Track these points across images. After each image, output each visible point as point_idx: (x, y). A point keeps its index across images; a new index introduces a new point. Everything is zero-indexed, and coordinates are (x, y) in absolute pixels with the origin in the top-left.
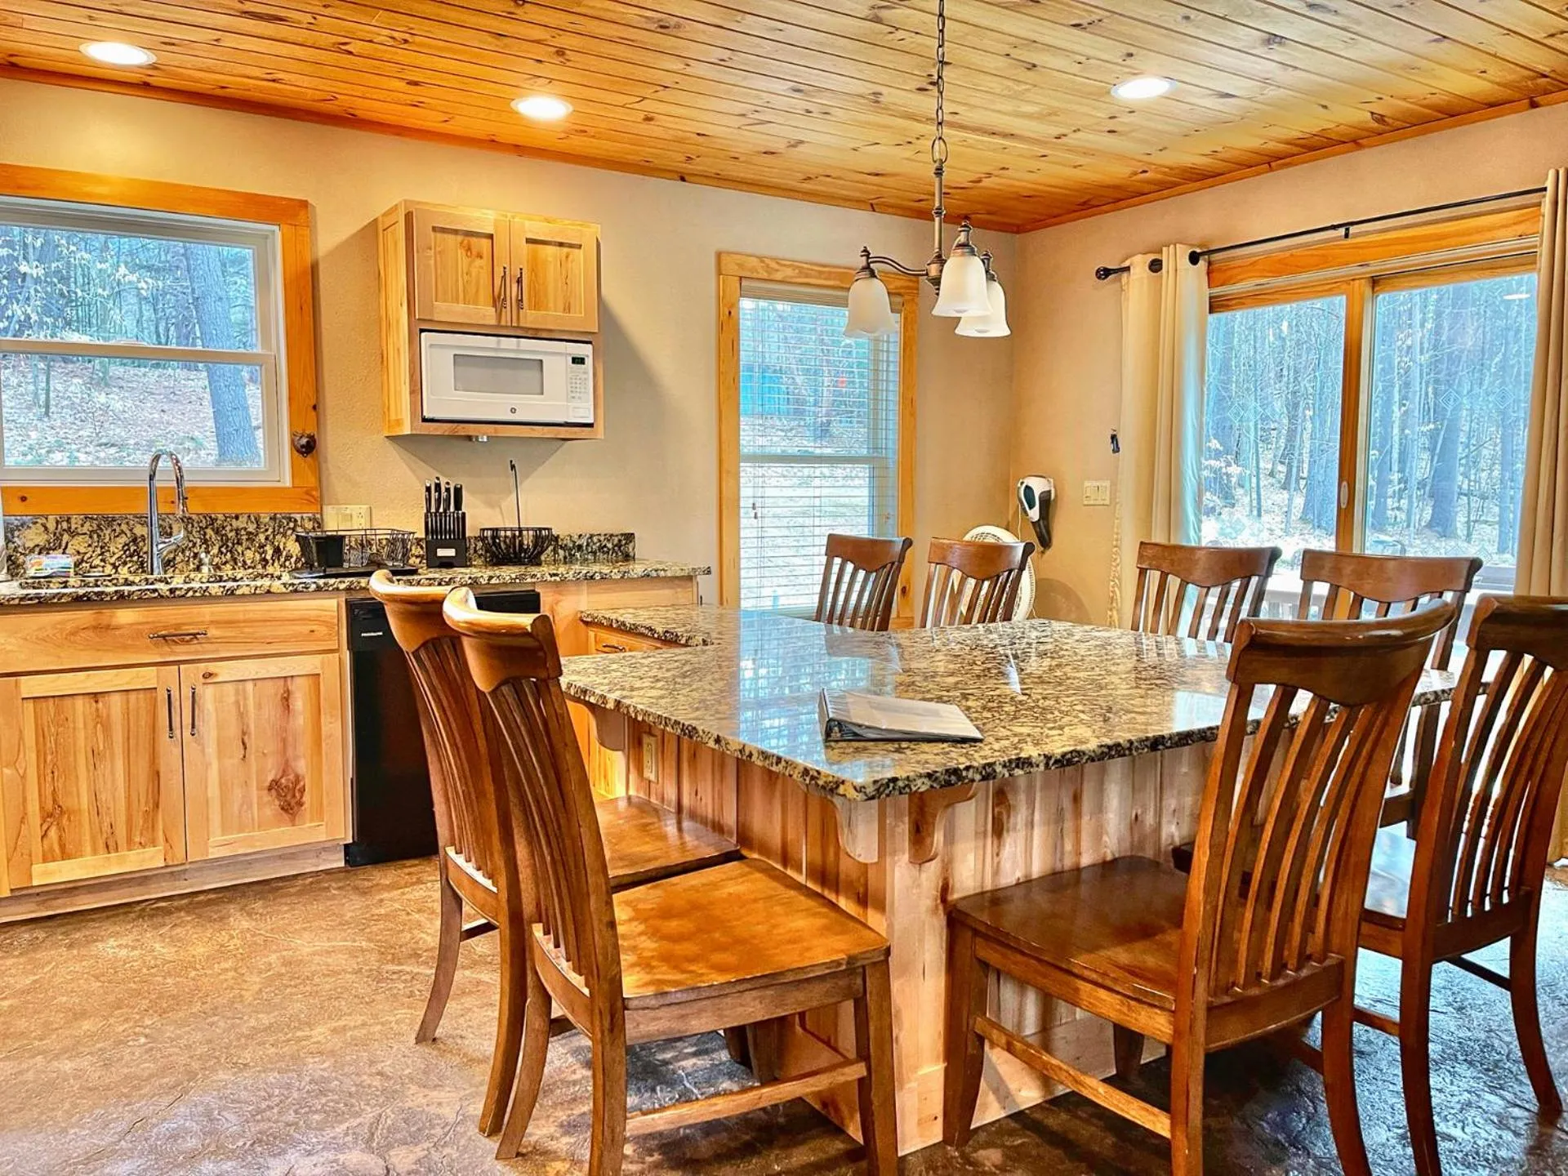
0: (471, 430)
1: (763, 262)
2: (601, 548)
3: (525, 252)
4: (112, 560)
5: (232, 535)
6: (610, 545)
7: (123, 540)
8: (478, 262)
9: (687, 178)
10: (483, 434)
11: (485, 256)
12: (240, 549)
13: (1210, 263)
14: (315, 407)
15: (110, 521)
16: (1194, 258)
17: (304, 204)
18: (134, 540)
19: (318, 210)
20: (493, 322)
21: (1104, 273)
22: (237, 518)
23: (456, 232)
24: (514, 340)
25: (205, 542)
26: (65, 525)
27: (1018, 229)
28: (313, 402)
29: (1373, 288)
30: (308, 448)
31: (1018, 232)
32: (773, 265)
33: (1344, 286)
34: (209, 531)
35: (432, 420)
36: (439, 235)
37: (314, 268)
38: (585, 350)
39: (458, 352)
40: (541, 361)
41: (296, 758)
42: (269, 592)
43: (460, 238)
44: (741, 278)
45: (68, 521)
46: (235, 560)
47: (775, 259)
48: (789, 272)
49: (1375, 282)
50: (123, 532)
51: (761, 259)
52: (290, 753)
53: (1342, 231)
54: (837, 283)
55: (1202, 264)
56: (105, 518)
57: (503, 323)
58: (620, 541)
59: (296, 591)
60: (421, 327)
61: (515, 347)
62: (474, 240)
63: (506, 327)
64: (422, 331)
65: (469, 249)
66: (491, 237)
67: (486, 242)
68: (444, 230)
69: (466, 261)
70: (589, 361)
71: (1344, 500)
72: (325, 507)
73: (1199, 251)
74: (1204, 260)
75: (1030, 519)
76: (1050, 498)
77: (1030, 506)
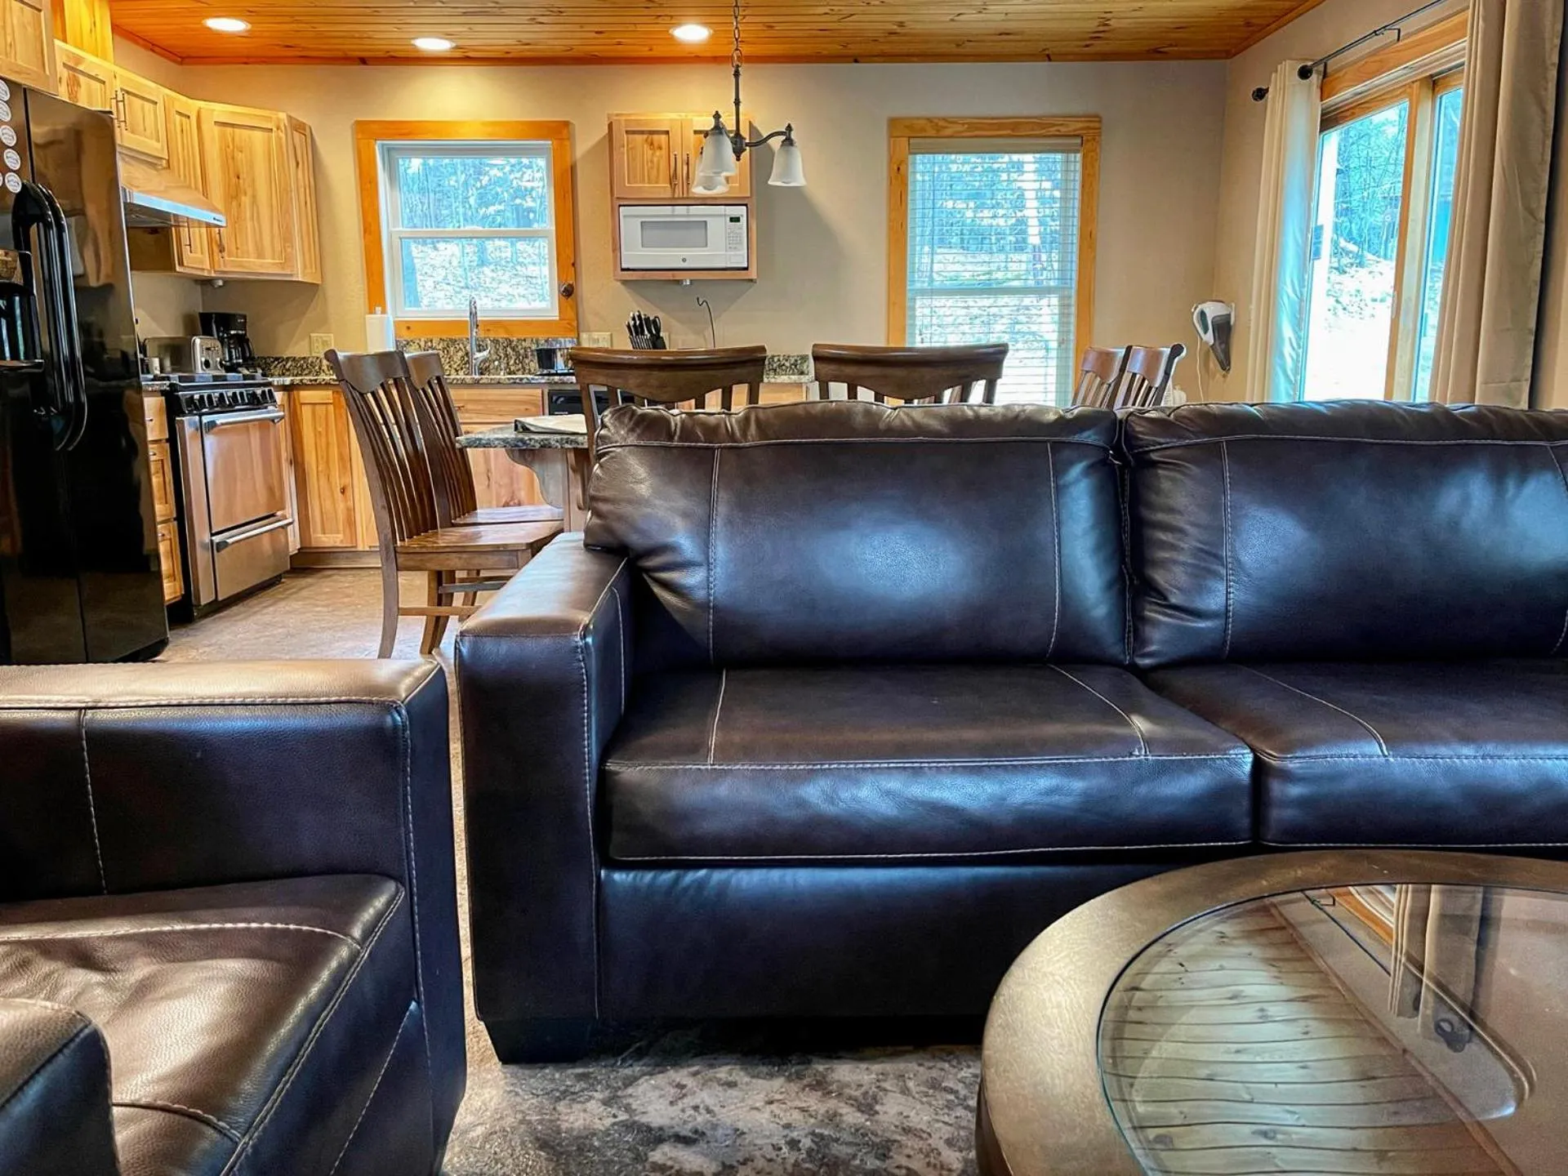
0: (679, 276)
1: (931, 122)
2: (780, 366)
3: (692, 140)
4: (455, 366)
5: (522, 352)
6: (788, 364)
7: (460, 354)
8: (658, 153)
9: (859, 59)
10: (687, 279)
11: (664, 147)
12: (527, 361)
13: (1324, 74)
14: (573, 265)
15: (454, 341)
16: (1304, 73)
17: (566, 124)
18: (467, 354)
19: (577, 127)
20: (668, 195)
21: (1258, 93)
22: (525, 340)
23: (642, 132)
24: (685, 207)
25: (507, 355)
26: (429, 344)
27: (1229, 55)
28: (572, 261)
29: (1434, 89)
30: (568, 292)
31: (1227, 57)
32: (941, 123)
33: (1409, 89)
34: (508, 349)
35: (628, 270)
36: (630, 136)
37: (573, 168)
38: (741, 211)
39: (644, 220)
40: (706, 222)
41: (519, 489)
42: (499, 383)
43: (645, 136)
44: (909, 137)
45: (431, 341)
46: (524, 369)
47: (944, 119)
48: (959, 128)
49: (1434, 81)
50: (460, 349)
51: (929, 120)
52: (515, 486)
54: (1009, 132)
55: (1315, 78)
56: (451, 340)
57: (676, 196)
58: (796, 361)
59: (515, 383)
60: (619, 202)
61: (685, 213)
62: (655, 137)
63: (679, 198)
64: (620, 206)
65: (652, 144)
66: (667, 133)
67: (664, 137)
68: (634, 132)
69: (650, 152)
70: (744, 220)
72: (581, 334)
73: (1309, 63)
74: (1318, 72)
75: (1207, 343)
76: (1229, 322)
77: (1206, 330)
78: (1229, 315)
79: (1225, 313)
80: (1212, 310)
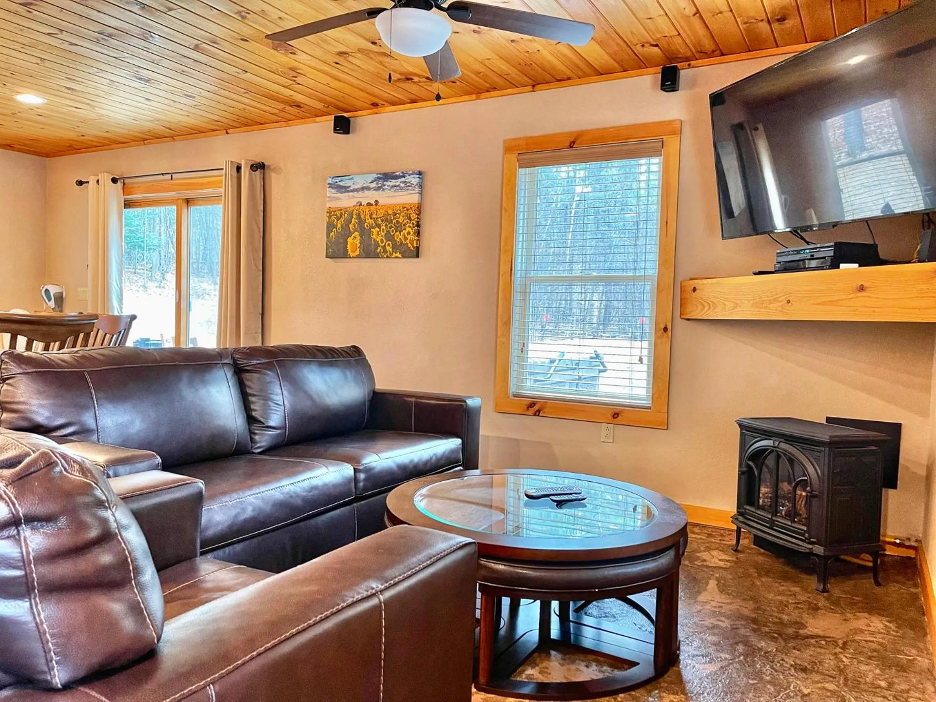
13: (124, 184)
16: (114, 181)
21: (80, 183)
27: (47, 155)
29: (188, 204)
31: (47, 157)
33: (175, 202)
49: (188, 202)
53: (169, 176)
55: (119, 184)
71: (178, 299)
73: (117, 177)
74: (121, 182)
75: (50, 307)
76: (62, 297)
77: (50, 300)
78: (62, 293)
79: (60, 291)
80: (53, 290)
